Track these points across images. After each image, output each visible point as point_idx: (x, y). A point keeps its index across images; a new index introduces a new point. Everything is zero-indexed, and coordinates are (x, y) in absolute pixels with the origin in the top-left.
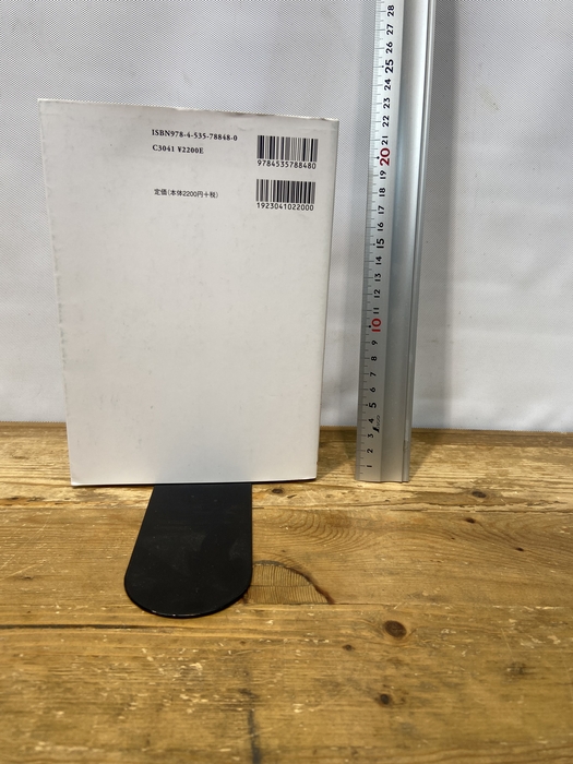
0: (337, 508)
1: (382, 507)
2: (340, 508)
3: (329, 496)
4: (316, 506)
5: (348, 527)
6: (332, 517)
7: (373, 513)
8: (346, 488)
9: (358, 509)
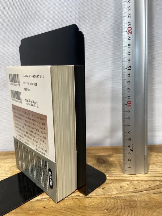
0: (127, 195)
1: (148, 191)
2: (129, 194)
3: (121, 187)
4: (117, 194)
5: (136, 207)
6: (127, 200)
7: (145, 196)
8: (128, 180)
9: (138, 194)
